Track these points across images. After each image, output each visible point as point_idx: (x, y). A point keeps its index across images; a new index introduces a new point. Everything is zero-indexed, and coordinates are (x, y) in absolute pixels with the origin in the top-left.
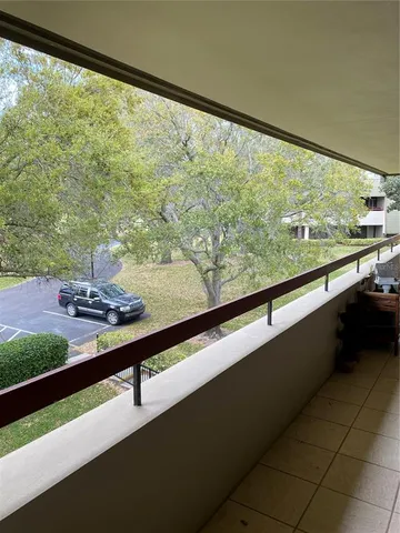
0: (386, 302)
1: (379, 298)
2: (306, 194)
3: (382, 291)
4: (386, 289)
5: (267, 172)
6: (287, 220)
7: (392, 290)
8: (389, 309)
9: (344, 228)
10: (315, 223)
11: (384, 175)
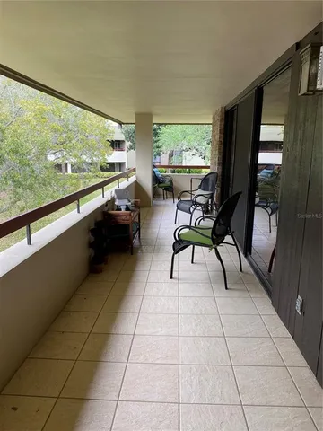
0: (123, 218)
1: (119, 215)
2: (64, 135)
3: (120, 210)
4: (123, 208)
5: (29, 115)
6: (51, 158)
7: (127, 209)
8: (126, 222)
9: (96, 163)
10: (74, 160)
11: (121, 123)
